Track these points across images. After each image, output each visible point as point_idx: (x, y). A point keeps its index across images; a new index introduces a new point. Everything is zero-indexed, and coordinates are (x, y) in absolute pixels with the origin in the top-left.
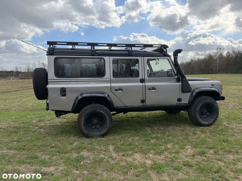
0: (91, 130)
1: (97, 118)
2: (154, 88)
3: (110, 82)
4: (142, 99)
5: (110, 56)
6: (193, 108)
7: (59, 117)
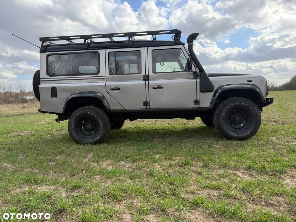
0: (84, 136)
1: (91, 122)
2: (160, 87)
3: (106, 80)
4: (145, 101)
5: (105, 49)
6: (216, 113)
7: (59, 122)
